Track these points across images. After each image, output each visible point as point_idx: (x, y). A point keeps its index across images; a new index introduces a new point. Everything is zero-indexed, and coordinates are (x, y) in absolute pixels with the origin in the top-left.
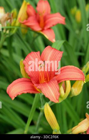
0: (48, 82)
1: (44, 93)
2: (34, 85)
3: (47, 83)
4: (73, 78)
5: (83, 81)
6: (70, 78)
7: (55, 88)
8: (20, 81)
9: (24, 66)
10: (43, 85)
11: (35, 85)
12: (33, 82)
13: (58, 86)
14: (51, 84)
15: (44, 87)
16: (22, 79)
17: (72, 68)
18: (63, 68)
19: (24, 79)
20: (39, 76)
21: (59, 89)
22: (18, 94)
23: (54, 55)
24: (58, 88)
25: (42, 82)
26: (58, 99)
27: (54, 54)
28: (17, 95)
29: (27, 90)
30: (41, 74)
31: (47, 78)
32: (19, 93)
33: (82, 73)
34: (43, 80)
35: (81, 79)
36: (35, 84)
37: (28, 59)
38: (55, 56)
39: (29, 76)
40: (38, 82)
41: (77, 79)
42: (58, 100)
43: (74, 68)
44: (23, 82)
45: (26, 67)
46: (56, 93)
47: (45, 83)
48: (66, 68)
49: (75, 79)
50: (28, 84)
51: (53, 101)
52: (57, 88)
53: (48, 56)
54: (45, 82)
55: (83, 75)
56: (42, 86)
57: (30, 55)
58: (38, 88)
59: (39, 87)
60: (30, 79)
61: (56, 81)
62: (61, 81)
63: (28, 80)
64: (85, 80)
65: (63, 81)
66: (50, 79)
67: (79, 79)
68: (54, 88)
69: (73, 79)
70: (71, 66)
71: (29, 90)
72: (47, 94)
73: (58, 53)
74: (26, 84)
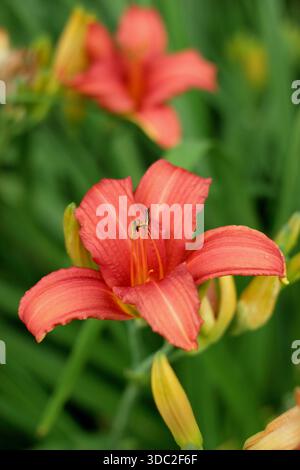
0: (159, 281)
1: (147, 316)
2: (111, 290)
3: (156, 285)
4: (247, 269)
5: (281, 277)
6: (236, 269)
7: (185, 300)
8: (65, 277)
9: (79, 226)
10: (144, 292)
11: (116, 291)
12: (109, 281)
13: (194, 294)
14: (173, 288)
15: (147, 298)
16: (72, 271)
17: (240, 234)
18: (211, 233)
19: (77, 272)
20: (129, 262)
21: (200, 304)
22: (57, 322)
23: (182, 191)
24: (197, 301)
25: (140, 281)
26: (194, 338)
27: (181, 185)
28: (56, 325)
29: (87, 309)
30: (135, 254)
31: (158, 267)
32: (62, 317)
33: (276, 252)
34: (142, 274)
35: (273, 273)
36: (114, 289)
37: (91, 202)
38: (184, 193)
39: (96, 260)
40: (125, 283)
41: (260, 272)
42: (194, 341)
43: (250, 233)
44: (75, 282)
45: (87, 229)
46: (189, 316)
47: (149, 284)
48: (223, 233)
49: (252, 272)
50: (92, 288)
51: (177, 344)
52: (192, 300)
53: (160, 193)
54: (148, 280)
55: (280, 256)
56: (141, 294)
57: (97, 191)
58: (128, 302)
59: (130, 296)
60: (99, 272)
61: (190, 278)
62: (206, 278)
63: (90, 275)
64: (285, 274)
65: (211, 277)
66: (167, 272)
67: (268, 272)
68: (183, 302)
69: (247, 272)
70: (240, 227)
71: (94, 308)
72: (157, 322)
73: (193, 183)
74: (84, 288)
